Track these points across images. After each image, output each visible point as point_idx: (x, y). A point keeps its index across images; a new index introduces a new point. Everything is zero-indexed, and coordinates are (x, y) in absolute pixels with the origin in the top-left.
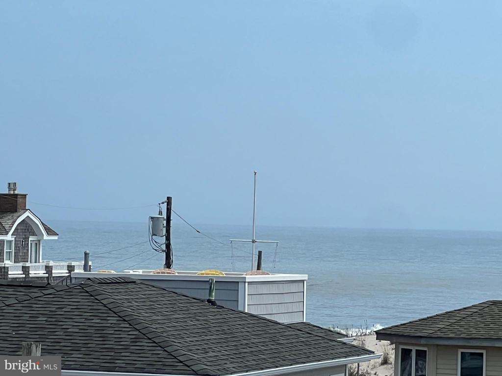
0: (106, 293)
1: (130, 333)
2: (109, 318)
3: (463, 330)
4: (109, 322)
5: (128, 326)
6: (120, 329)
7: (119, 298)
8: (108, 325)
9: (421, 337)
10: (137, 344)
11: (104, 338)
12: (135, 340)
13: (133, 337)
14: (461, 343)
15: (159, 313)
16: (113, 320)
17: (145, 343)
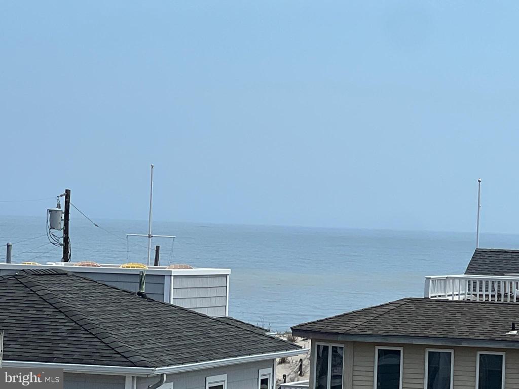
0: (40, 284)
1: (67, 324)
2: (45, 310)
3: (380, 327)
4: (45, 313)
5: (64, 317)
6: (57, 320)
7: (53, 289)
8: (45, 316)
9: (338, 334)
10: (74, 335)
11: (41, 329)
12: (72, 331)
13: (70, 328)
14: (379, 340)
15: (93, 305)
16: (49, 311)
17: (81, 334)
